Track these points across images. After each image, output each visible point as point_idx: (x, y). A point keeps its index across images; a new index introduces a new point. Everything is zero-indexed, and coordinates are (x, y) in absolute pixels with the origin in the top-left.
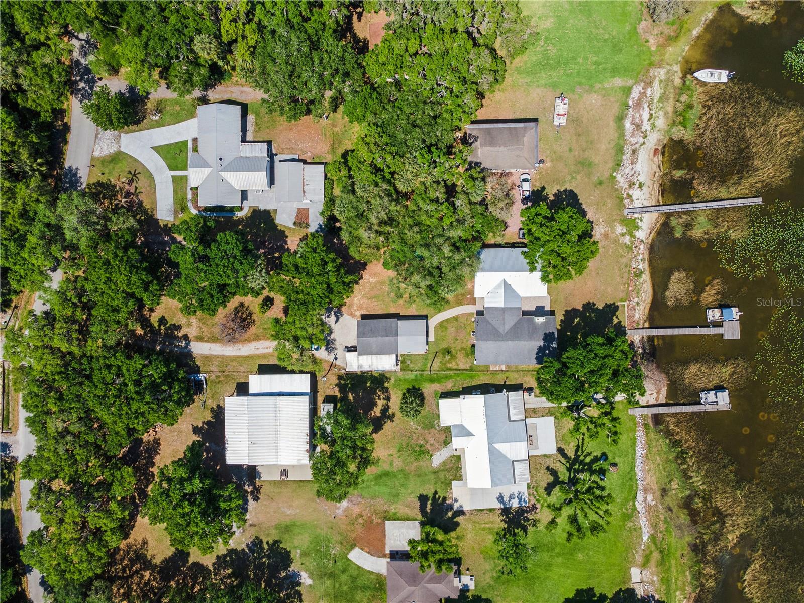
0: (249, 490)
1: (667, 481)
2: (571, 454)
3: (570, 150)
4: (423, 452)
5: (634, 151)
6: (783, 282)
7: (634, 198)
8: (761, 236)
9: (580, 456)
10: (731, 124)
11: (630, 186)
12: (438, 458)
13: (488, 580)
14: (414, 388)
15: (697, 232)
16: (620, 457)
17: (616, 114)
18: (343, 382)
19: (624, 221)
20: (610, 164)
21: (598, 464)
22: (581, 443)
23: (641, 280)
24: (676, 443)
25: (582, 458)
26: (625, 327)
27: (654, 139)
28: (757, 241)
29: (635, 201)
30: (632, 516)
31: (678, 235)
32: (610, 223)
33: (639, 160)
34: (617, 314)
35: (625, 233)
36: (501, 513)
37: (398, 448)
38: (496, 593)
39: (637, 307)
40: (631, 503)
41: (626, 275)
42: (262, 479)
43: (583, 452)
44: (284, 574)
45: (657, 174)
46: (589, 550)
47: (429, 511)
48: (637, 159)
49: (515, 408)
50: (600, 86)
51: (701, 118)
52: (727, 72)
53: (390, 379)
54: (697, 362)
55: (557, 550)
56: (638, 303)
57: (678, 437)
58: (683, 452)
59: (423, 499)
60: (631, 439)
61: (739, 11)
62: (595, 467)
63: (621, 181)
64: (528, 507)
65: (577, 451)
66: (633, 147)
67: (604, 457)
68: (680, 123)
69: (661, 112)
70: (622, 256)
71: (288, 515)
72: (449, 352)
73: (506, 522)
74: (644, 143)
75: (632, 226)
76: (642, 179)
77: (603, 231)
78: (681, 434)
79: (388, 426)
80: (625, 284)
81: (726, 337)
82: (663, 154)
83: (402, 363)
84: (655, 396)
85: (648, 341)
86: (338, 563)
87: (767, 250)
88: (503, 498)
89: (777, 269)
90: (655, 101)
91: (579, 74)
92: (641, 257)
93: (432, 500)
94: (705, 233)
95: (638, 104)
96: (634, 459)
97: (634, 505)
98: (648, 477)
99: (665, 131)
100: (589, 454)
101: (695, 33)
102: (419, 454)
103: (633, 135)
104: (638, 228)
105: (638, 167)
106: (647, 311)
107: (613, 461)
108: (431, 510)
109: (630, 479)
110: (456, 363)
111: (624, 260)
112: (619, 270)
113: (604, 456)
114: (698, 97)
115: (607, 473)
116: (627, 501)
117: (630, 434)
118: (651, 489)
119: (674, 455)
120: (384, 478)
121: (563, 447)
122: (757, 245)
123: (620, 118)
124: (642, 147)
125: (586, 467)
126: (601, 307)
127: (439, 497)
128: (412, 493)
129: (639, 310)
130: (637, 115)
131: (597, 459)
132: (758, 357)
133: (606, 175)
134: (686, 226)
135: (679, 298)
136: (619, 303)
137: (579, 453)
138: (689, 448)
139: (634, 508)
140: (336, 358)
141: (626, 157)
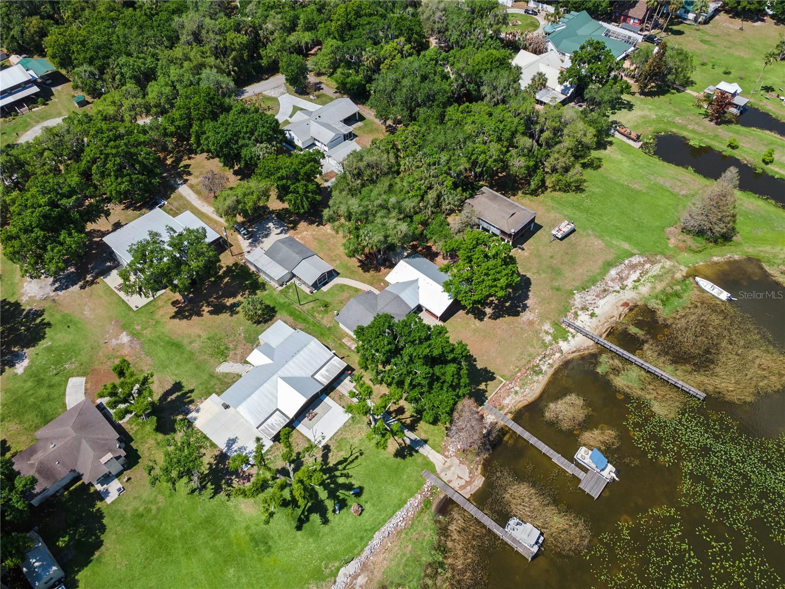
0: (87, 279)
1: (397, 580)
2: (332, 461)
3: (552, 257)
4: (223, 354)
5: (605, 291)
6: (686, 486)
7: (579, 318)
8: (686, 429)
9: (337, 470)
10: (711, 328)
11: (582, 309)
12: (226, 368)
13: (130, 508)
14: (274, 308)
15: (619, 382)
16: (373, 505)
17: (608, 260)
18: (234, 268)
19: (556, 324)
20: (577, 284)
21: (346, 493)
22: (350, 459)
23: (535, 378)
24: (442, 549)
25: (338, 473)
26: (487, 398)
27: (629, 295)
28: (680, 430)
29: (579, 321)
30: (323, 580)
31: (599, 370)
32: (543, 318)
33: (605, 300)
34: (489, 382)
35: (550, 334)
36: (216, 456)
37: (210, 336)
38: (118, 529)
39: (513, 395)
40: (337, 564)
41: (524, 362)
42: (105, 280)
43: (344, 469)
44: (16, 349)
45: (614, 318)
46: (246, 575)
47: (169, 400)
48: (604, 297)
49: (327, 371)
50: (609, 239)
51: (684, 308)
52: (729, 295)
53: (266, 290)
54: (533, 486)
55: (218, 543)
56: (516, 393)
57: (450, 544)
58: (441, 564)
59: (178, 386)
60: (400, 499)
61: (767, 268)
62: (341, 493)
63: (578, 299)
64: (244, 472)
65: (340, 463)
66: (606, 288)
67: (358, 490)
68: (662, 301)
69: (649, 284)
70: (532, 346)
71: (83, 314)
72: (326, 306)
73: (210, 468)
74: (618, 292)
75: (561, 334)
76: (597, 311)
77: (531, 318)
78: (456, 543)
79: (225, 316)
80: (517, 367)
81: (581, 486)
82: (631, 310)
83: (286, 287)
84: (463, 482)
85: (499, 431)
86: (57, 377)
87: (685, 445)
88: (234, 443)
89: (686, 469)
90: (649, 274)
91: (598, 224)
92: (551, 361)
93: (182, 394)
94: (628, 387)
95: (633, 267)
96: (385, 521)
97: (338, 569)
98: (382, 556)
99: (643, 298)
100: (347, 476)
101: (715, 259)
102: (218, 353)
103: (613, 280)
104: (565, 339)
105: (601, 302)
106: (520, 405)
107: (363, 504)
108: (172, 401)
109: (362, 538)
110: (323, 317)
111: (532, 350)
112: (521, 354)
113: (359, 492)
114: (690, 295)
115: (345, 510)
116: (336, 558)
117: (404, 494)
118: (372, 572)
119: (430, 560)
120: (174, 348)
121: (332, 448)
122: (677, 433)
123: (610, 265)
124: (615, 293)
125: (332, 486)
126: (479, 367)
127: (190, 397)
128: (176, 375)
129: (513, 399)
130: (627, 272)
131: (349, 487)
132: (606, 537)
133: (568, 287)
134: (613, 370)
135: (560, 417)
136: (498, 377)
137: (340, 467)
138: (453, 567)
139: (335, 574)
140: (249, 252)
141: (595, 289)
